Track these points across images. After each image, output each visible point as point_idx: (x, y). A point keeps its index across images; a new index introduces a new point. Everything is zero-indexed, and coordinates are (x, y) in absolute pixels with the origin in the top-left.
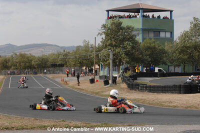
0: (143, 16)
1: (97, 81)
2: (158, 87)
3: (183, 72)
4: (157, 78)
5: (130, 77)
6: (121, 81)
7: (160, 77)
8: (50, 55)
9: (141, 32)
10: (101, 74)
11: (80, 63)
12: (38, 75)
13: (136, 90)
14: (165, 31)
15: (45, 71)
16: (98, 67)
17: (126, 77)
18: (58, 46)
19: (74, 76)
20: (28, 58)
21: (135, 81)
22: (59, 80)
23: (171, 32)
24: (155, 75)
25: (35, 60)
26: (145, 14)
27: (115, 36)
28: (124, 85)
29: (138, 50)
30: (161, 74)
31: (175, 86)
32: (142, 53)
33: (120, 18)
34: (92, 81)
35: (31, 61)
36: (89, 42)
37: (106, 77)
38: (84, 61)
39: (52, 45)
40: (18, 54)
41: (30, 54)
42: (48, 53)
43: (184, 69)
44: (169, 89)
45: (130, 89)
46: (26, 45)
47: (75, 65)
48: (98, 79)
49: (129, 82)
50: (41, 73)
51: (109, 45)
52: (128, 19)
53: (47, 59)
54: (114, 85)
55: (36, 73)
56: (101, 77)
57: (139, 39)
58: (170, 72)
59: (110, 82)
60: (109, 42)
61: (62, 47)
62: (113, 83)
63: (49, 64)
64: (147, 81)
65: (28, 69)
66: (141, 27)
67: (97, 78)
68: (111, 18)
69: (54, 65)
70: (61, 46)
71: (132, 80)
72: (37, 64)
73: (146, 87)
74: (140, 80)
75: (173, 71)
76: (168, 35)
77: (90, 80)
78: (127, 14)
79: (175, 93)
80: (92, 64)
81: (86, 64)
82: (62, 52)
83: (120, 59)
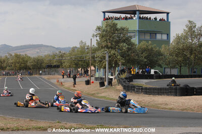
0: (140, 18)
1: (93, 82)
2: (154, 89)
3: (179, 74)
4: (153, 80)
5: (126, 78)
6: (117, 83)
7: (156, 79)
8: (45, 56)
9: (137, 34)
10: (97, 75)
11: (76, 64)
12: (33, 76)
13: (131, 92)
14: (161, 33)
15: (41, 72)
16: (94, 69)
18: (54, 48)
19: (70, 77)
20: (23, 58)
21: (131, 83)
22: (55, 81)
23: (168, 35)
24: (151, 77)
25: (31, 61)
26: (141, 16)
27: (110, 37)
28: (120, 87)
29: (134, 52)
30: (157, 76)
31: (171, 88)
32: (137, 55)
33: (116, 19)
34: (88, 83)
35: (27, 61)
37: (101, 78)
38: (80, 63)
39: (47, 46)
40: (13, 54)
41: (26, 55)
42: (43, 54)
43: (180, 71)
44: (165, 91)
45: (126, 91)
46: (21, 46)
47: (70, 67)
48: (94, 81)
49: (124, 84)
50: (36, 74)
51: (105, 46)
52: (125, 21)
53: (42, 60)
54: (109, 87)
55: (31, 74)
56: (96, 79)
57: (135, 40)
58: (166, 73)
59: (106, 83)
60: (104, 44)
61: (57, 49)
62: (109, 85)
63: (44, 65)
64: (143, 82)
65: (23, 70)
67: (93, 79)
68: (107, 19)
69: (50, 66)
70: (56, 47)
71: (128, 82)
72: (32, 65)
73: (142, 89)
74: (136, 82)
75: (169, 73)
76: (165, 37)
77: (86, 81)
78: (123, 16)
79: (171, 95)
80: (88, 66)
81: (82, 65)
82: (58, 53)
83: (116, 61)
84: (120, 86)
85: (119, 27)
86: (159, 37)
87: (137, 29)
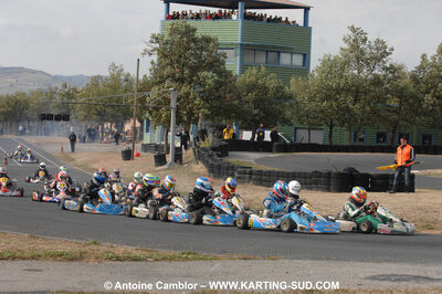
1: (138, 155)
2: (279, 175)
3: (327, 143)
4: (272, 155)
5: (214, 149)
6: (193, 157)
7: (278, 151)
9: (239, 51)
10: (147, 139)
11: (99, 114)
12: (5, 136)
14: (291, 52)
16: (138, 124)
17: (203, 149)
18: (49, 75)
21: (226, 159)
22: (52, 149)
23: (305, 55)
24: (265, 147)
27: (180, 57)
28: (200, 167)
29: (231, 91)
30: (277, 146)
31: (317, 174)
32: (239, 98)
33: (192, 18)
34: (128, 155)
36: (122, 70)
37: (157, 147)
38: (108, 110)
39: (35, 72)
42: (27, 88)
43: (330, 136)
44: (303, 180)
45: (215, 177)
47: (86, 118)
48: (140, 151)
49: (211, 162)
50: (11, 133)
51: (169, 77)
52: (211, 22)
54: (177, 166)
56: (146, 148)
57: (233, 64)
58: (298, 141)
59: (169, 158)
60: (168, 70)
61: (56, 78)
62: (175, 161)
64: (251, 159)
66: (238, 40)
67: (138, 148)
71: (219, 156)
72: (3, 114)
73: (251, 173)
74: (235, 156)
75: (305, 141)
76: (298, 60)
77: (123, 152)
79: (318, 189)
80: (127, 116)
81: (113, 116)
82: (60, 87)
83: (191, 109)
84: (201, 164)
85: (198, 34)
86: (285, 59)
87: (239, 42)
